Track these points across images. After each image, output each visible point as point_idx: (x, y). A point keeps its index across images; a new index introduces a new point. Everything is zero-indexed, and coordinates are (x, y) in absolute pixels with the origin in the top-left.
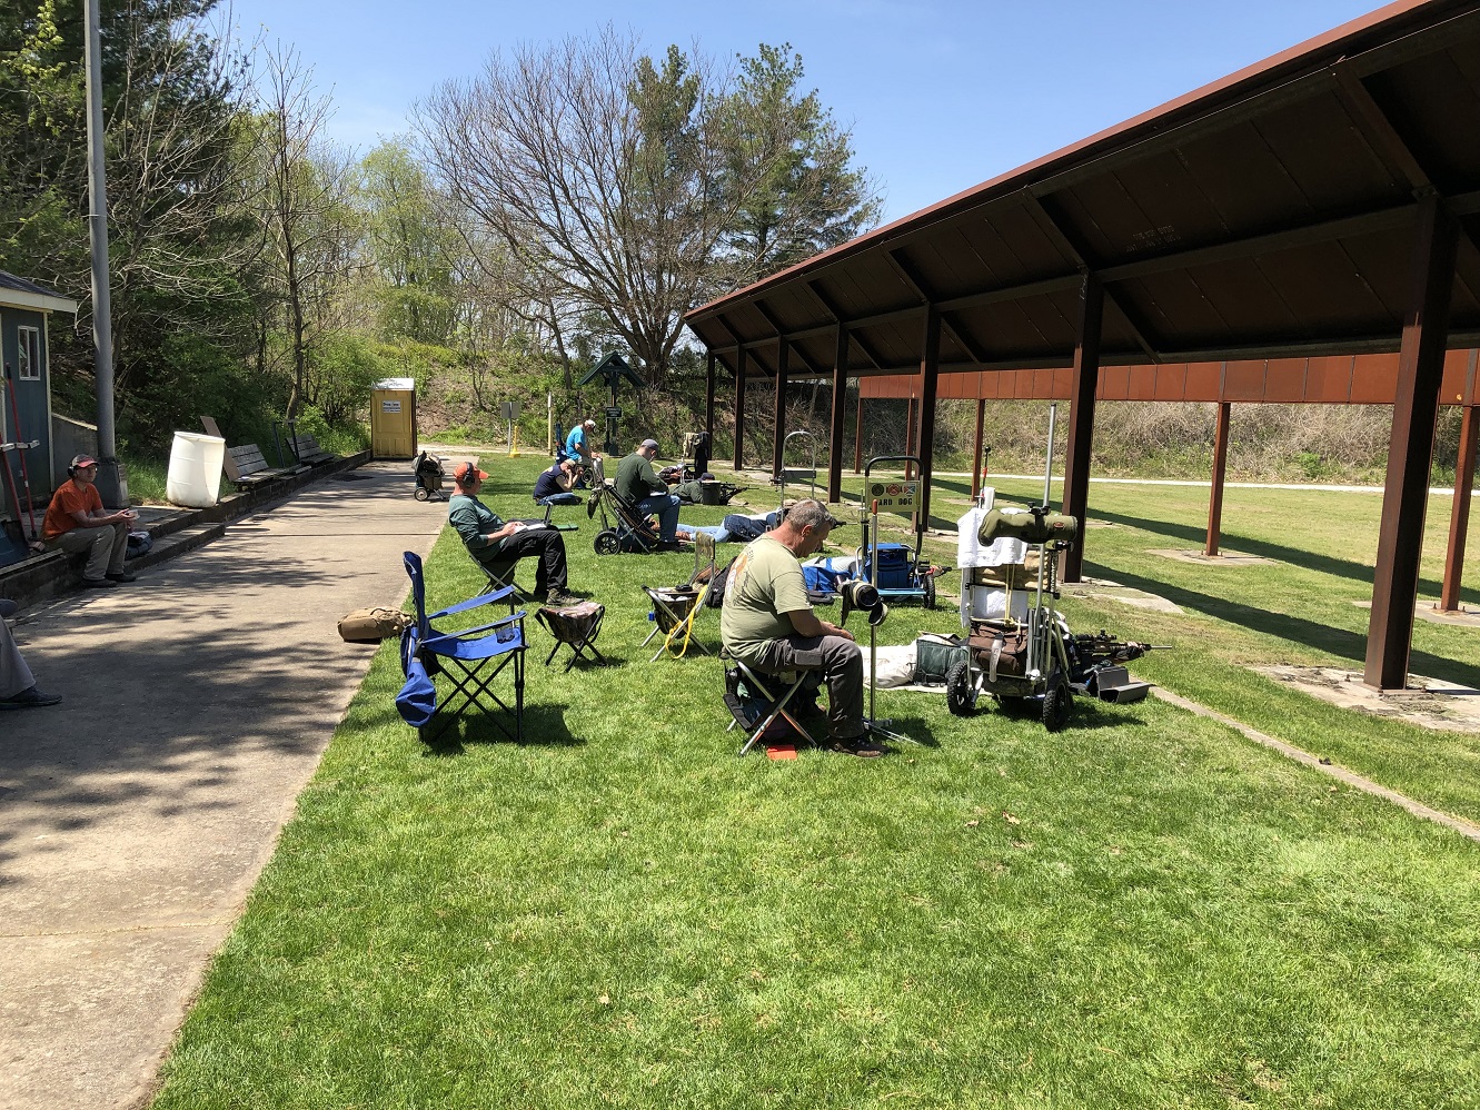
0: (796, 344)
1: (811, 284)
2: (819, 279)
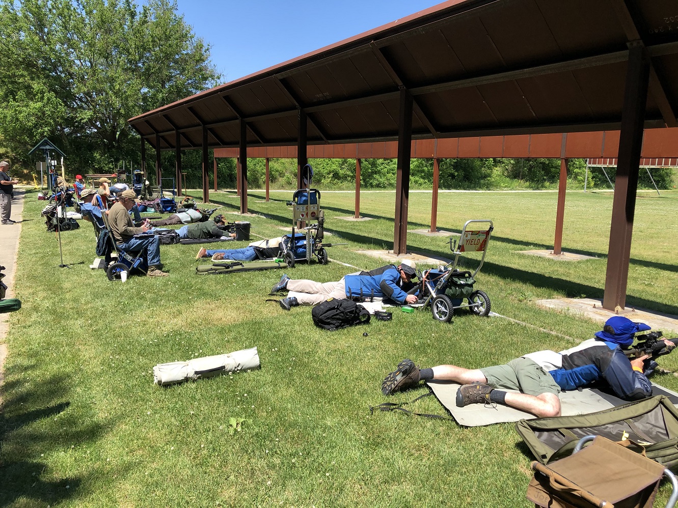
0: (183, 134)
1: (189, 108)
2: (193, 107)
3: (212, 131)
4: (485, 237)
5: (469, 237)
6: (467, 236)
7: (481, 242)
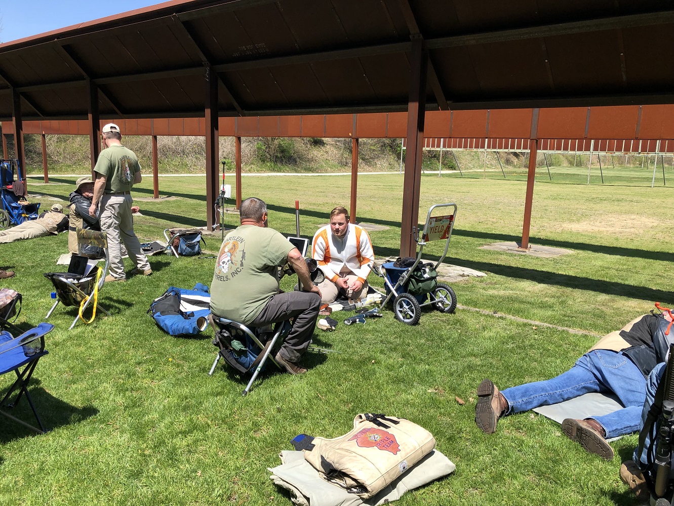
3: (28, 97)
4: (448, 222)
5: (433, 223)
6: (431, 224)
7: (445, 229)
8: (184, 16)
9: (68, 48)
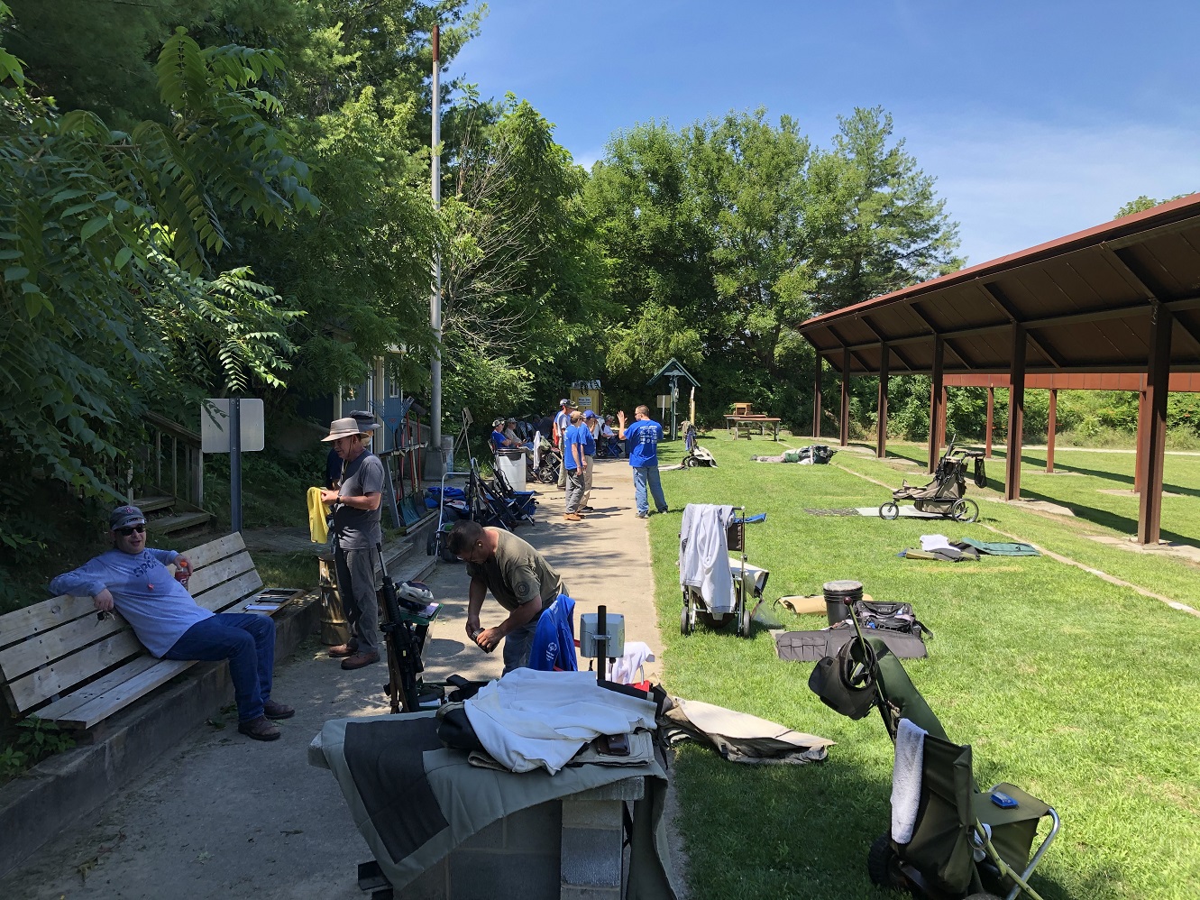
0: (896, 348)
1: (912, 305)
2: (921, 303)
3: (953, 343)
8: (1116, 243)
9: (991, 287)
